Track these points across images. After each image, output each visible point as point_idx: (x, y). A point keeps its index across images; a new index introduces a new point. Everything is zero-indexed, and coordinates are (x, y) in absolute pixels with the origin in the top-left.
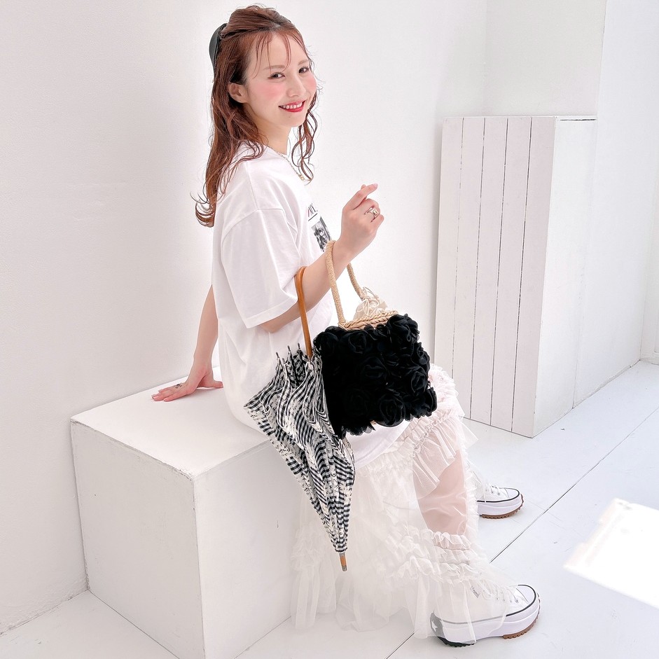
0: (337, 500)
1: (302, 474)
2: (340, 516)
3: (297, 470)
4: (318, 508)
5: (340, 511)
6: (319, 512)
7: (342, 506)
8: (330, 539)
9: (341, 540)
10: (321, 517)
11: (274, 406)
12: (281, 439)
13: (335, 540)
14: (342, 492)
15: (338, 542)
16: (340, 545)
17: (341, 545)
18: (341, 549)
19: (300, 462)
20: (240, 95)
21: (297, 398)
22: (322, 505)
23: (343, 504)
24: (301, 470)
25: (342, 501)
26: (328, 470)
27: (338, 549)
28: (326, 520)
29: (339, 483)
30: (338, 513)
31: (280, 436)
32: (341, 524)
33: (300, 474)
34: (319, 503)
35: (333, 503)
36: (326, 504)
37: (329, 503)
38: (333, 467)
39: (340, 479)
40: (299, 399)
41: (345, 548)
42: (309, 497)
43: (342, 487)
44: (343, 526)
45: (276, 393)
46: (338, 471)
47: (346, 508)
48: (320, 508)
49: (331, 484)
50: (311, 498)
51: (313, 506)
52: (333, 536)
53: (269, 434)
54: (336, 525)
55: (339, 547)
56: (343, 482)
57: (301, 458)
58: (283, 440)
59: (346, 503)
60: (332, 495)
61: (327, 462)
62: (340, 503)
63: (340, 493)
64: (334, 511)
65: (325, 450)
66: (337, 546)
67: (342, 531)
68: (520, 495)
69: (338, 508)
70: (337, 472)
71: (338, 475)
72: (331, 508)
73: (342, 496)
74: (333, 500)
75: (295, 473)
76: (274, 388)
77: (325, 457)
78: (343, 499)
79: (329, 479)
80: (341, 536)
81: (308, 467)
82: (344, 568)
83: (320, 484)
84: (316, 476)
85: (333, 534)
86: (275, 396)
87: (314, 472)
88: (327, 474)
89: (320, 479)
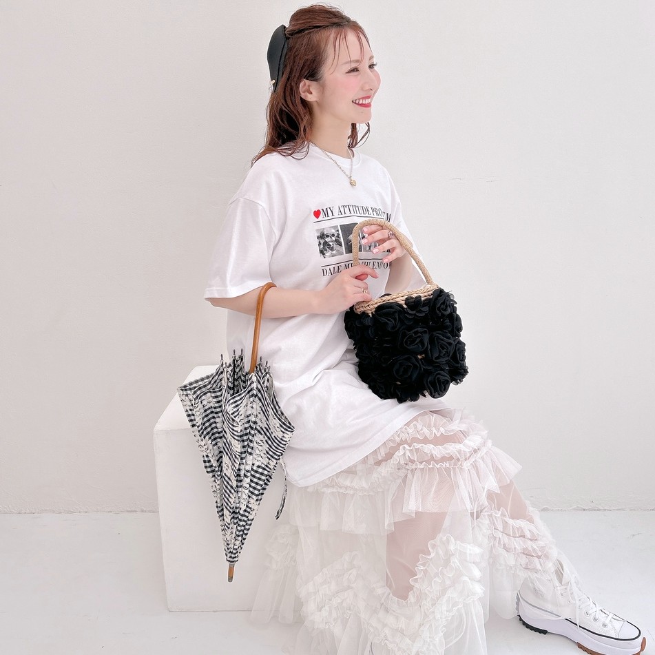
0: (241, 512)
1: (214, 476)
2: (239, 528)
3: (209, 470)
4: (221, 514)
5: (242, 523)
6: (221, 518)
7: (246, 519)
8: (223, 547)
9: (234, 552)
10: (222, 523)
11: (204, 403)
12: (202, 437)
13: (228, 549)
14: (250, 505)
15: (230, 552)
17: (233, 556)
18: (232, 560)
19: (215, 464)
20: (311, 93)
21: (232, 404)
22: (226, 512)
23: (247, 517)
24: (213, 471)
25: (247, 514)
26: (241, 481)
27: (229, 559)
28: (226, 527)
29: (249, 497)
30: (239, 525)
31: (203, 433)
32: (238, 536)
33: (211, 475)
34: (222, 510)
35: (236, 513)
36: (230, 512)
37: (234, 512)
38: (248, 480)
39: (252, 493)
40: (234, 405)
41: (236, 559)
42: (215, 500)
43: (251, 501)
44: (240, 538)
45: (210, 392)
46: (253, 485)
47: (247, 527)
48: (223, 515)
49: (240, 495)
50: (217, 502)
51: (217, 510)
52: (228, 544)
53: (193, 426)
54: (234, 536)
55: (231, 557)
56: (254, 497)
57: (218, 461)
58: (205, 437)
59: (250, 517)
60: (238, 505)
61: (242, 473)
62: (243, 515)
63: (247, 506)
64: (235, 521)
65: (244, 461)
66: (229, 555)
67: (238, 543)
68: (640, 639)
69: (240, 520)
70: (250, 486)
71: (251, 489)
72: (233, 517)
73: (248, 510)
74: (238, 511)
75: (208, 472)
76: (209, 387)
77: (242, 467)
78: (249, 513)
79: (240, 489)
80: (236, 547)
81: (221, 471)
82: (230, 579)
83: (230, 492)
84: (228, 483)
85: (229, 543)
86: (209, 394)
87: (227, 479)
88: (239, 484)
89: (232, 487)
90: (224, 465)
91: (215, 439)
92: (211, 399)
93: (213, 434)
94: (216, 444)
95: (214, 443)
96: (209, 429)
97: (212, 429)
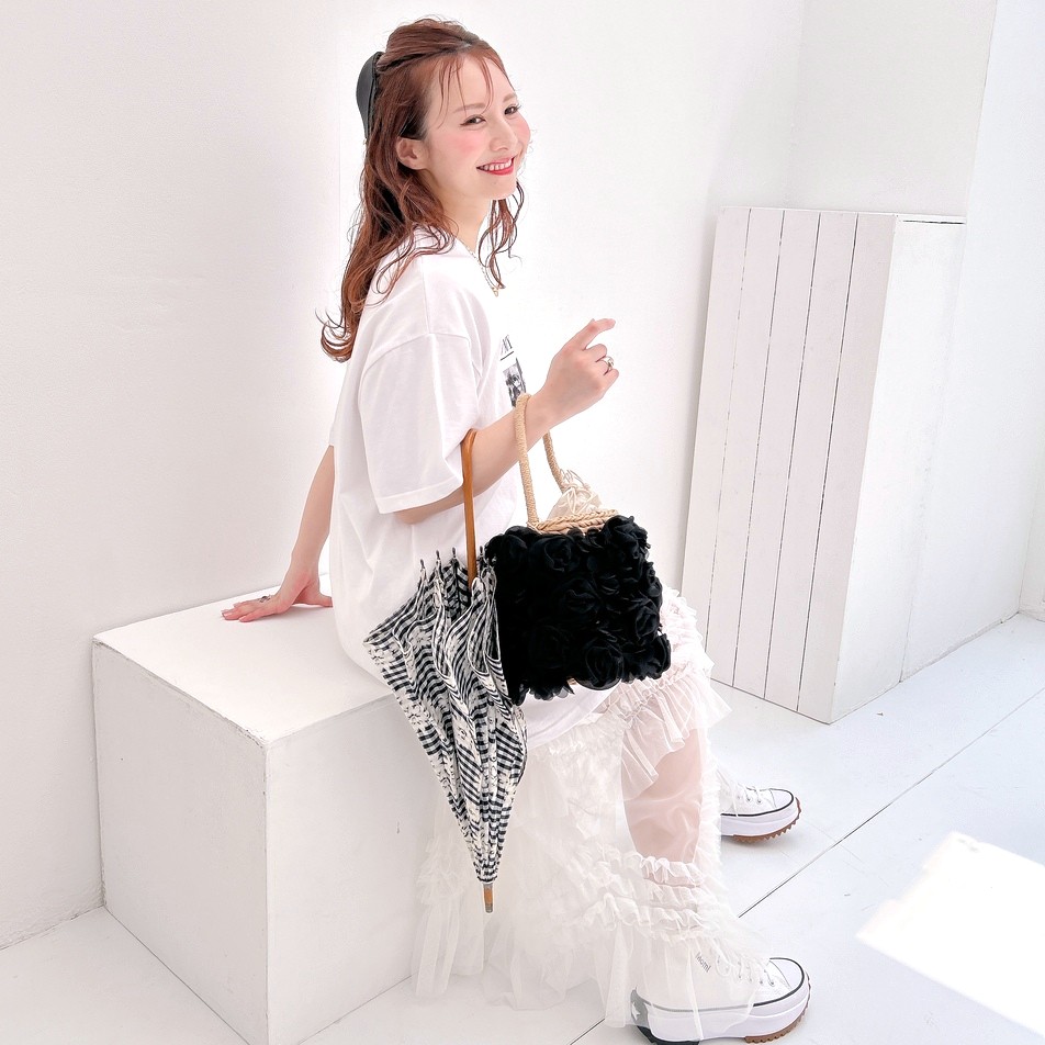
0: (494, 799)
1: (441, 755)
2: (494, 825)
3: (433, 748)
4: (460, 810)
5: (495, 816)
6: (461, 817)
7: (499, 809)
9: (491, 863)
11: (413, 643)
12: (419, 698)
13: (481, 862)
14: (502, 786)
15: (485, 866)
16: (487, 870)
17: (490, 871)
18: (489, 877)
19: (443, 735)
20: (415, 158)
21: (456, 634)
22: (469, 805)
23: (501, 805)
24: (440, 748)
25: (500, 801)
26: (486, 751)
27: (483, 878)
28: (472, 829)
29: (499, 772)
30: (492, 820)
31: (418, 691)
32: (494, 838)
33: (437, 754)
34: (463, 801)
35: (486, 803)
36: (477, 803)
37: (482, 802)
38: (494, 746)
39: (502, 765)
40: (459, 635)
41: (494, 875)
42: (446, 792)
43: (503, 778)
44: (496, 841)
45: (419, 624)
46: (501, 752)
47: (504, 813)
48: (464, 809)
49: (487, 773)
50: (450, 794)
52: (480, 855)
53: (397, 688)
54: (486, 839)
55: (487, 873)
56: (506, 772)
57: (445, 728)
58: (422, 698)
59: (506, 805)
60: (487, 791)
61: (485, 738)
62: (497, 804)
63: (499, 788)
64: (486, 816)
65: (486, 718)
66: (483, 872)
67: (495, 848)
68: (795, 801)
69: (494, 812)
70: (498, 755)
71: (500, 760)
72: (482, 810)
73: (501, 794)
74: (487, 798)
75: (430, 753)
76: (415, 616)
77: (484, 729)
78: (503, 798)
79: (487, 765)
80: (492, 856)
81: (453, 743)
82: (489, 907)
83: (473, 772)
84: (467, 759)
85: (481, 852)
86: (417, 628)
87: (464, 753)
88: (484, 757)
89: (475, 765)
90: (457, 732)
91: (435, 696)
92: (422, 635)
93: (431, 689)
94: (437, 703)
95: (434, 702)
96: (425, 683)
97: (429, 682)
